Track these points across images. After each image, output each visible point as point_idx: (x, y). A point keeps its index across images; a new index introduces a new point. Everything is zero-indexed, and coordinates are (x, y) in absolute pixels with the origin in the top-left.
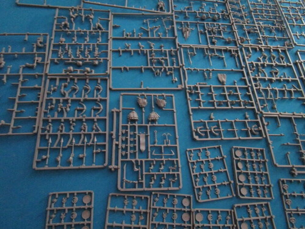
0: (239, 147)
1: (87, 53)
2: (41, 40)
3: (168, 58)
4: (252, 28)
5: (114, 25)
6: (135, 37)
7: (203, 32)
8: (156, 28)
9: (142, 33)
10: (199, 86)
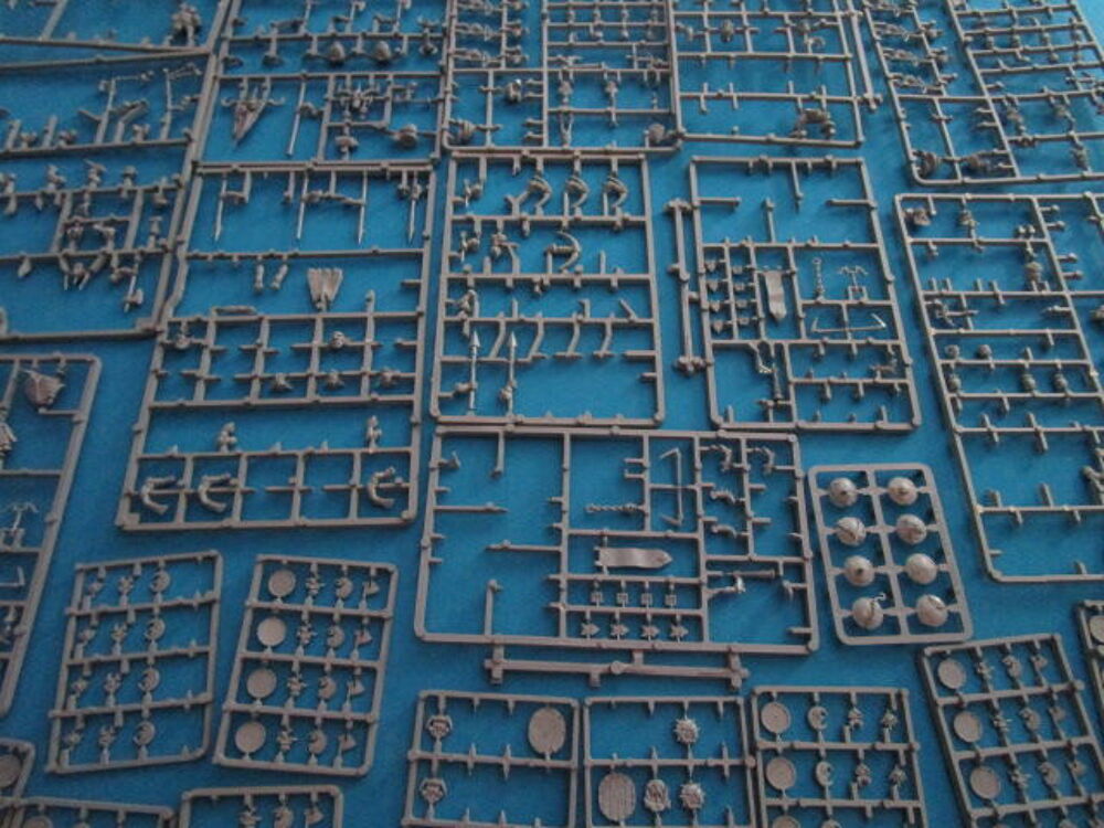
0: (285, 559)
3: (134, 219)
4: (519, 81)
6: (44, 147)
7: (314, 112)
8: (133, 107)
9: (74, 132)
10: (212, 318)
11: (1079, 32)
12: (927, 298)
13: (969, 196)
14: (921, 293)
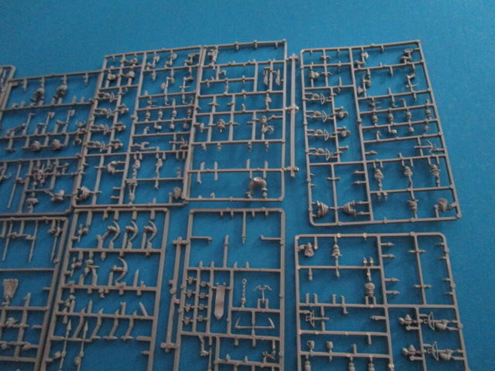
4: (114, 162)
7: (21, 183)
11: (429, 111)
12: (302, 308)
13: (339, 235)
14: (299, 304)
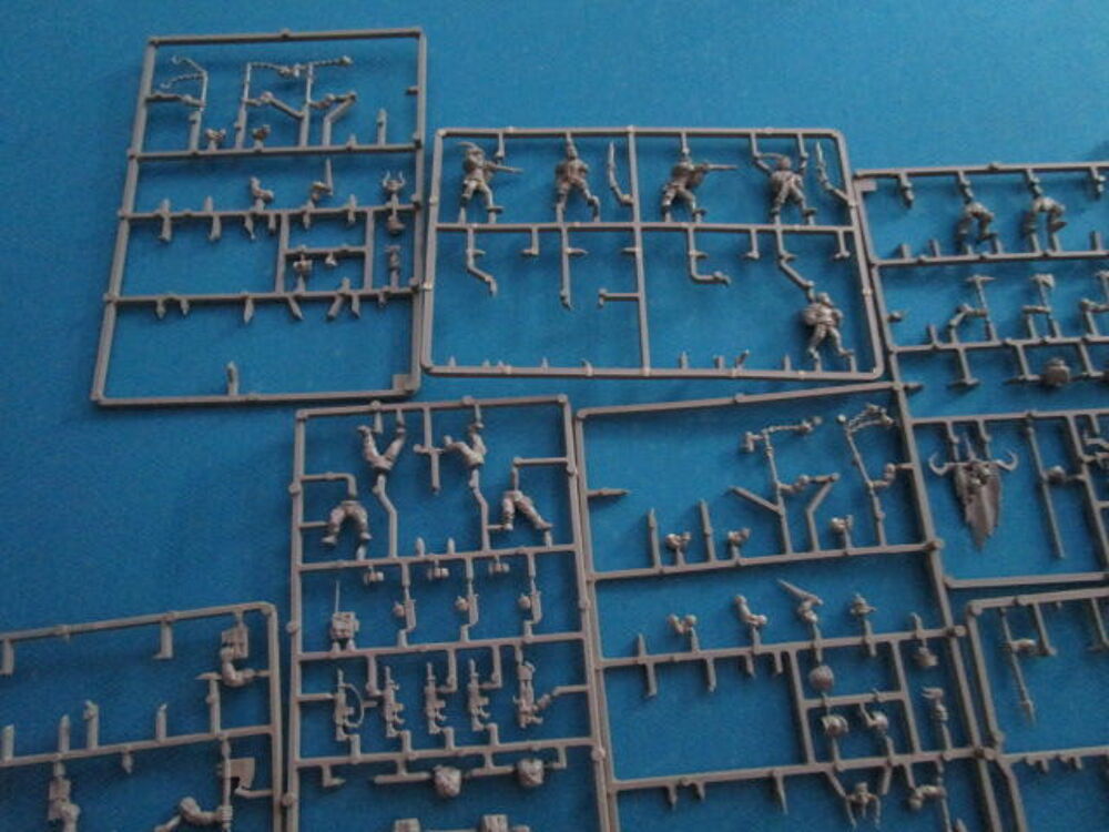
1: (477, 704)
2: (241, 645)
5: (594, 492)
6: (715, 563)
7: (1066, 479)
8: (816, 482)
9: (746, 531)
